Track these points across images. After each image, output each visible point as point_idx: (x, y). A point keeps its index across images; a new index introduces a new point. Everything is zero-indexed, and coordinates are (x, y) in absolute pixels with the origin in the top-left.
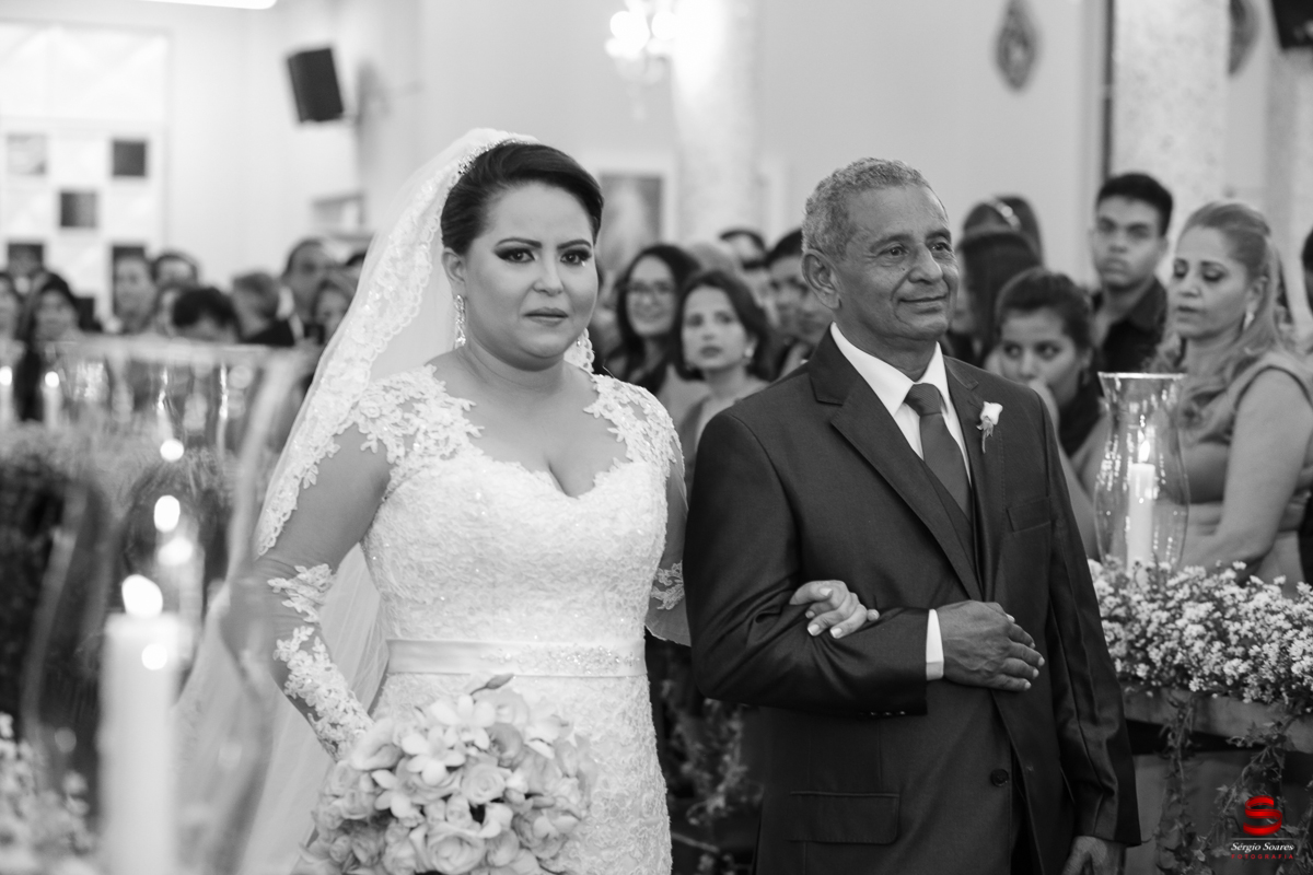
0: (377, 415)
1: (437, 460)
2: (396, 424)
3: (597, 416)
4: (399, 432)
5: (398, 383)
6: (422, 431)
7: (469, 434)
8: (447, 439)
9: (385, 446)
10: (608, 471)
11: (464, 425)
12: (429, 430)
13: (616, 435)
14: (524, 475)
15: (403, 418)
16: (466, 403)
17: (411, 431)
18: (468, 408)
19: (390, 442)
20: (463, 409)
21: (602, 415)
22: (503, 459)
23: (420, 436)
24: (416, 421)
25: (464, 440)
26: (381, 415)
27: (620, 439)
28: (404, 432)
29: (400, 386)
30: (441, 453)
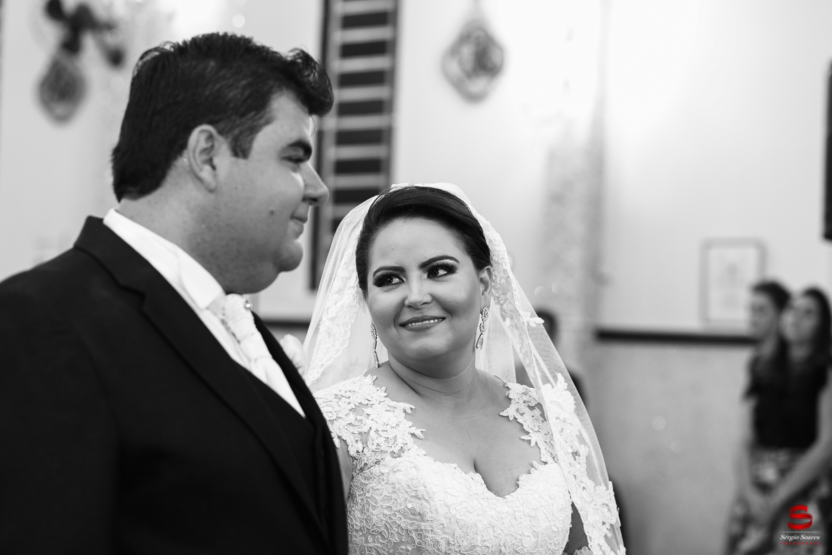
0: (334, 417)
1: (388, 458)
2: (350, 424)
3: (511, 419)
4: (356, 431)
5: (346, 392)
6: (373, 429)
7: (413, 435)
8: (395, 437)
9: (345, 441)
10: (529, 473)
11: (407, 426)
12: (380, 429)
13: (529, 442)
14: (459, 473)
15: (356, 419)
16: (408, 406)
17: (365, 429)
18: (409, 411)
19: (350, 439)
20: (405, 411)
21: (515, 418)
22: (443, 461)
23: (372, 433)
24: (369, 423)
25: (410, 440)
26: (338, 418)
27: (533, 444)
28: (360, 430)
29: (348, 394)
30: (390, 450)
